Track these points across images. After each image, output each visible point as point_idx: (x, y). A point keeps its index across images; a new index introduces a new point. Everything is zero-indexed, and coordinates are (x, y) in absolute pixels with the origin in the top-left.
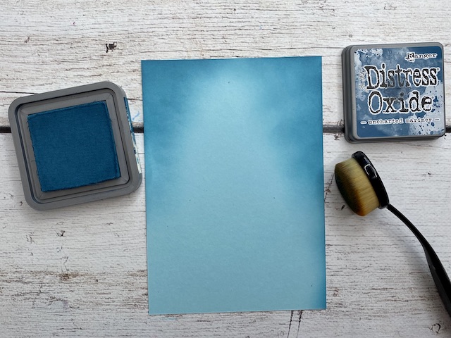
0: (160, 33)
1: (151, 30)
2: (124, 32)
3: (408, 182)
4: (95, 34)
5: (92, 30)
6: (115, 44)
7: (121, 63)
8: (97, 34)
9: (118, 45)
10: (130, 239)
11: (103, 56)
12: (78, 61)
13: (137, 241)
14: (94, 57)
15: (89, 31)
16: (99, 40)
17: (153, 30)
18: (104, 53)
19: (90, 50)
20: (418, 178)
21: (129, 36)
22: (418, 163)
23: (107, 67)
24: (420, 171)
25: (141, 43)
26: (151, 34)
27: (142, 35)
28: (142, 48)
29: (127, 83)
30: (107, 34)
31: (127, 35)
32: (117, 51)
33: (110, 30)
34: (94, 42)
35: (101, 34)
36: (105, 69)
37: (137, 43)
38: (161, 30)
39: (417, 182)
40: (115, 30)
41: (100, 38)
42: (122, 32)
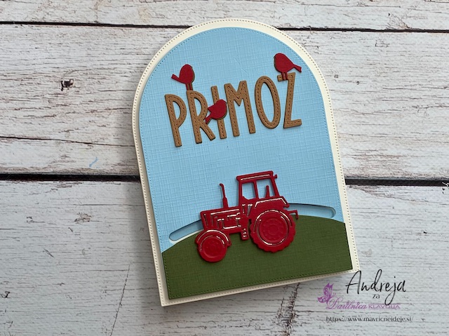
0: (123, 70)
1: (113, 66)
2: (82, 68)
3: (400, 242)
4: (48, 70)
5: (45, 66)
6: (72, 81)
7: (78, 103)
8: (51, 69)
9: (75, 82)
10: (83, 301)
11: (57, 94)
12: (29, 99)
13: (91, 304)
14: (48, 96)
15: (41, 66)
16: (54, 76)
17: (115, 66)
18: (59, 91)
19: (44, 87)
20: (412, 237)
21: (87, 72)
22: (412, 220)
23: (62, 107)
24: (414, 230)
25: (100, 80)
26: (113, 71)
27: (102, 72)
28: (102, 86)
29: (85, 126)
30: (62, 70)
31: (85, 72)
32: (73, 89)
33: (66, 65)
34: (48, 78)
35: (56, 70)
36: (59, 109)
37: (96, 81)
38: (123, 66)
39: (411, 242)
40: (71, 65)
41: (55, 74)
42: (80, 68)
